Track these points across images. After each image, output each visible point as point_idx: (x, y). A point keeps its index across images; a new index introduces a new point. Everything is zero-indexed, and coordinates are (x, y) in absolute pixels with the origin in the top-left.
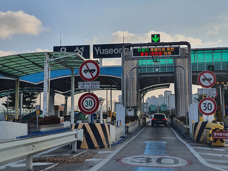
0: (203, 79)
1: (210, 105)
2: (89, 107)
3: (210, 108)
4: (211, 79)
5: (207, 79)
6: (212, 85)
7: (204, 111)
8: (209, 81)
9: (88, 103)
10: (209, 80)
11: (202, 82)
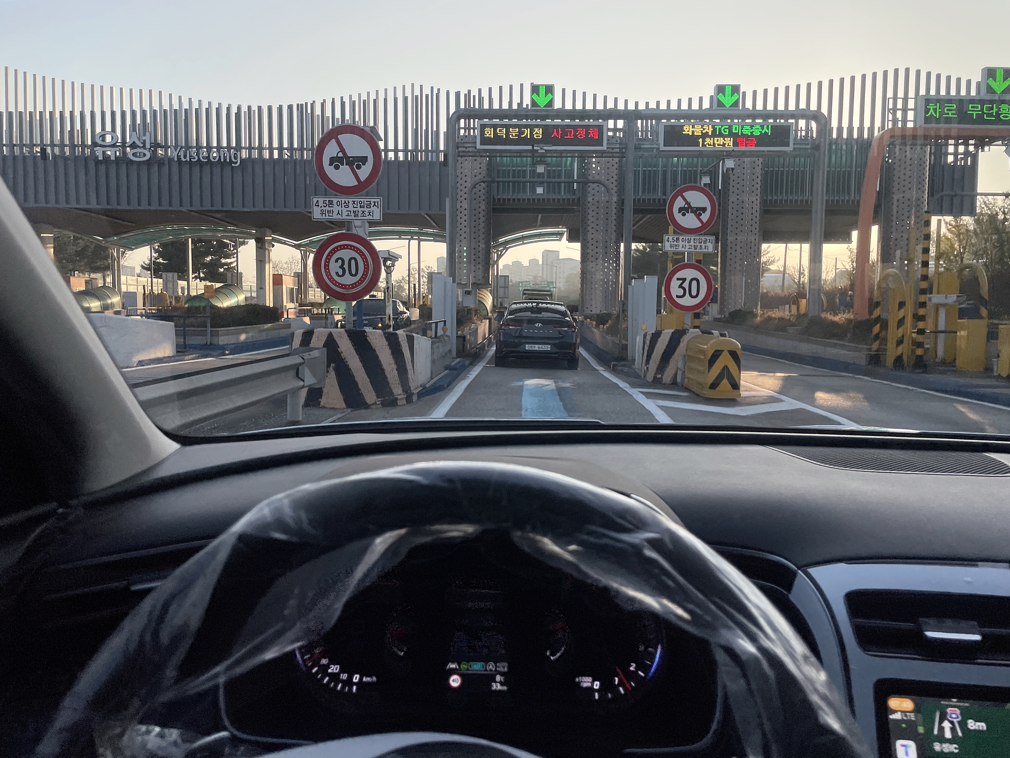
0: (680, 210)
1: (694, 283)
2: (348, 280)
3: (694, 293)
4: (704, 210)
5: (692, 208)
6: (704, 226)
7: (679, 301)
8: (698, 216)
9: (346, 266)
10: (698, 212)
11: (678, 217)
